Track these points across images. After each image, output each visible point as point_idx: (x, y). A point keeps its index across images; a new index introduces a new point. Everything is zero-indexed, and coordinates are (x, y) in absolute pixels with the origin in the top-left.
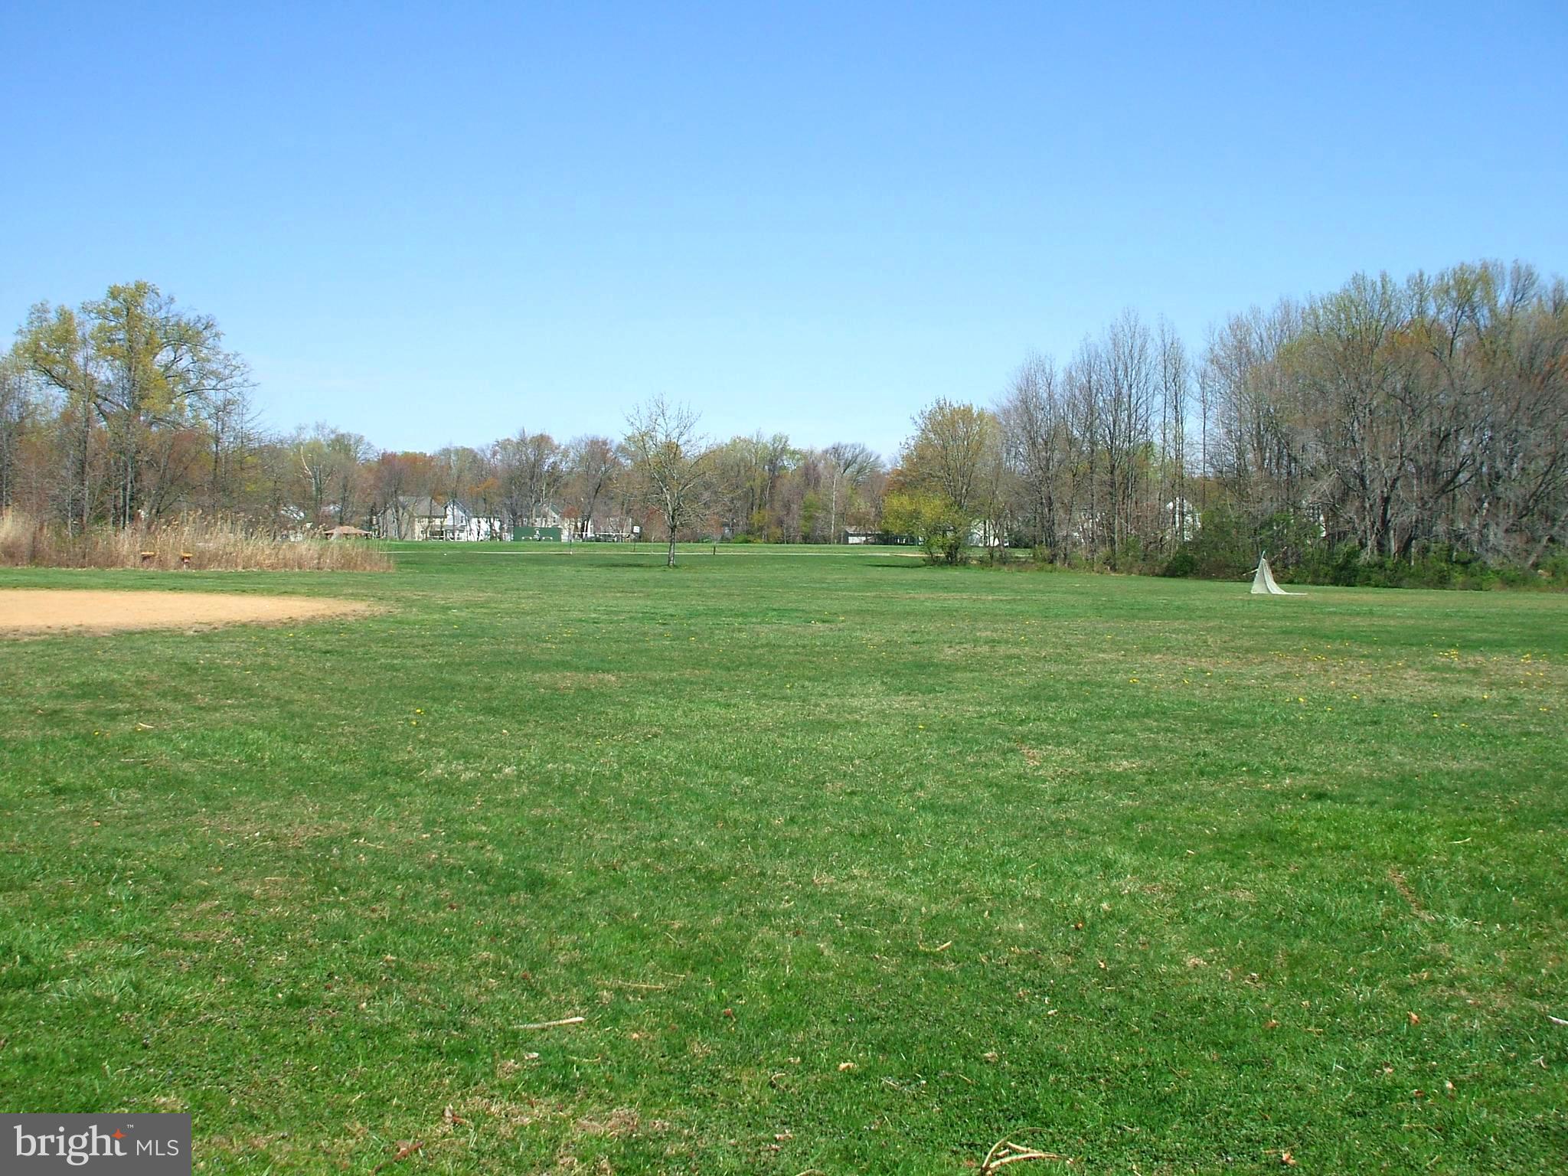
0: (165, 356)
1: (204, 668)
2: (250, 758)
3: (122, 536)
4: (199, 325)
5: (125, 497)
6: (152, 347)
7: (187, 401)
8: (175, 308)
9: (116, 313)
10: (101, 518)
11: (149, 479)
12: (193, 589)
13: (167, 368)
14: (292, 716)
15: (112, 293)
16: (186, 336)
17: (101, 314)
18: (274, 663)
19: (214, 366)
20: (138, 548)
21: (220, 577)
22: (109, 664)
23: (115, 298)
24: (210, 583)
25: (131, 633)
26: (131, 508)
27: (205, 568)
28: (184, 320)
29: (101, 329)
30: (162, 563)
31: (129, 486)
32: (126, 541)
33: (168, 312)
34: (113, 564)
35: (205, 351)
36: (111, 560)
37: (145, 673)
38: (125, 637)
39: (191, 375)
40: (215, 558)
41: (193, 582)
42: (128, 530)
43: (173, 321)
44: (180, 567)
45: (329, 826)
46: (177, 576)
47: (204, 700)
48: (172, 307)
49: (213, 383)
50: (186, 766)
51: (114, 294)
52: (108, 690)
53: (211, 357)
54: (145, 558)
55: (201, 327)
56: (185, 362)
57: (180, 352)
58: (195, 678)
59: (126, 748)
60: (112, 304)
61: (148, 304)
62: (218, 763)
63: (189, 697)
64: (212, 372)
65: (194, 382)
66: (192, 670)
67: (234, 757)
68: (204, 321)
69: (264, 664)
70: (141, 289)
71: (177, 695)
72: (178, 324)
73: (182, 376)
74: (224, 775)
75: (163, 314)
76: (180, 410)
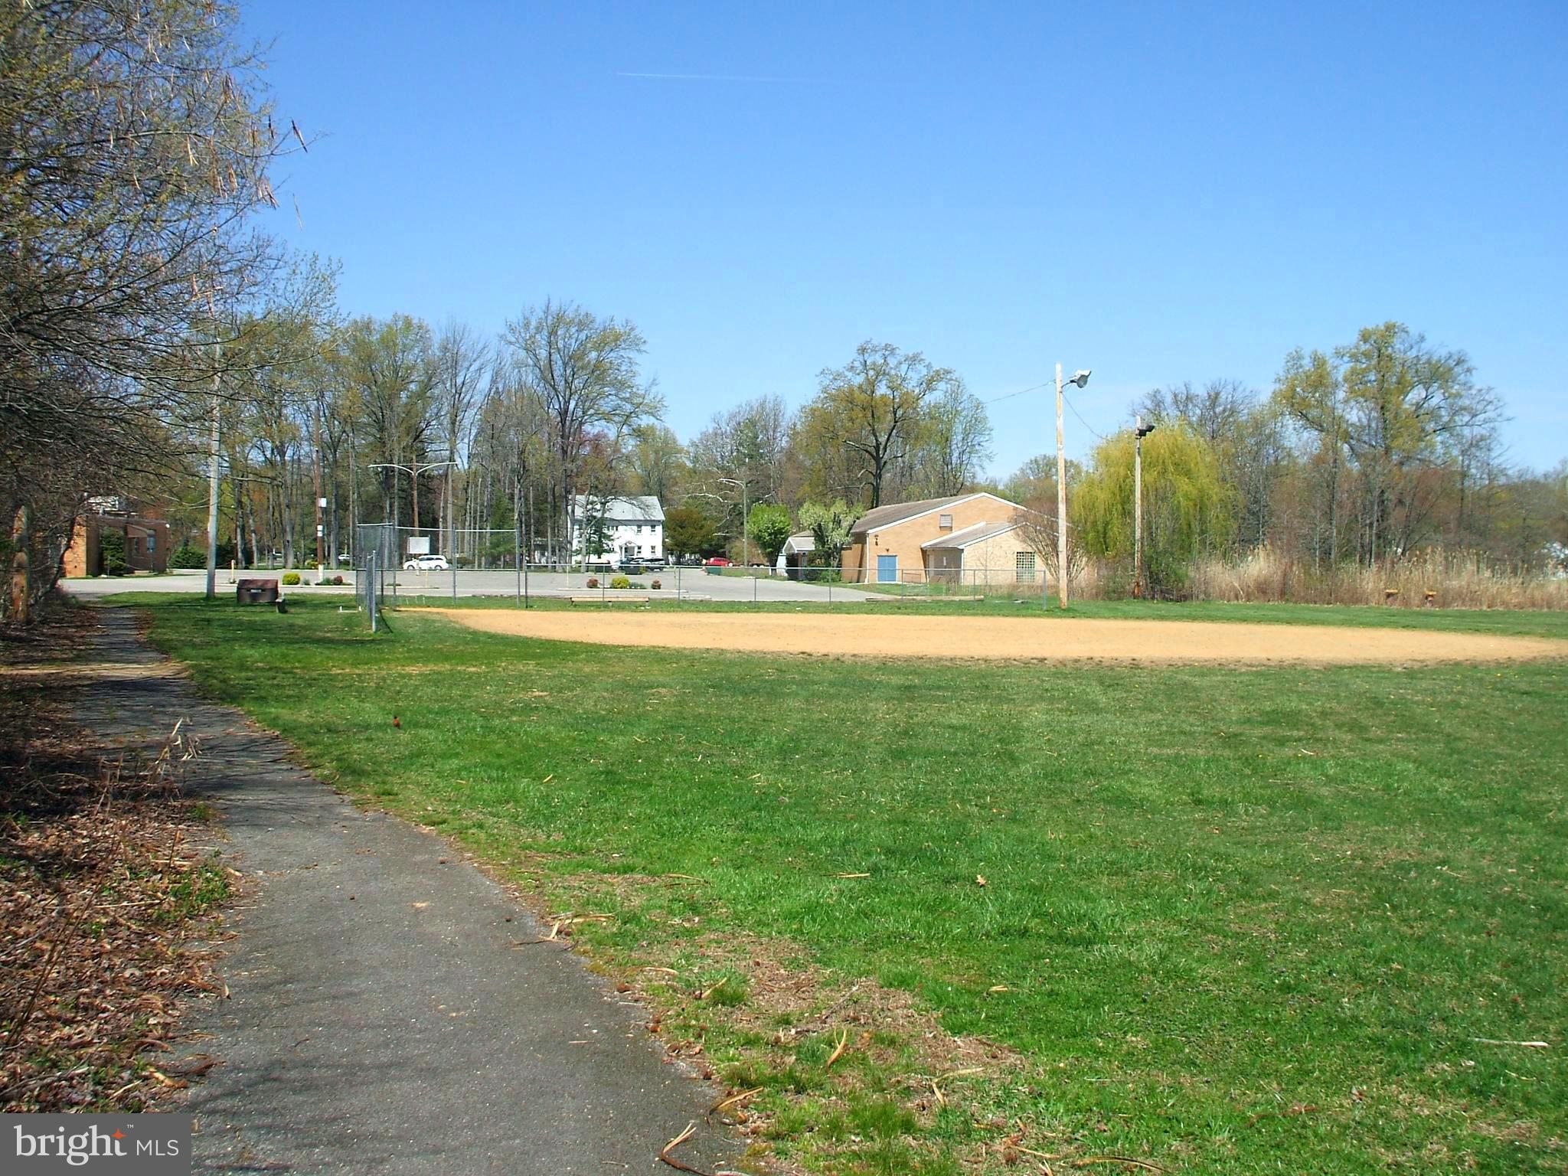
0: (1416, 394)
1: (1392, 702)
2: (1387, 788)
3: (1366, 574)
4: (1450, 361)
5: (1371, 536)
6: (1403, 387)
7: (1439, 439)
8: (1426, 346)
9: (1367, 355)
10: (1346, 556)
11: (1396, 516)
12: (1426, 627)
13: (1419, 406)
14: (1453, 751)
15: (1363, 336)
16: (1438, 374)
17: (1354, 358)
18: (1463, 701)
19: (1466, 402)
20: (1382, 585)
21: (1462, 615)
22: (1302, 695)
23: (1365, 341)
24: (1447, 621)
25: (1341, 668)
26: (1378, 546)
27: (1449, 606)
28: (1435, 358)
29: (1353, 372)
30: (1406, 602)
31: (1375, 524)
32: (1370, 579)
33: (1419, 351)
34: (1358, 601)
35: (1456, 387)
36: (1356, 597)
37: (1334, 704)
38: (1334, 671)
39: (1443, 412)
40: (1460, 596)
41: (1432, 620)
42: (1374, 567)
43: (1424, 359)
44: (1423, 604)
45: (1423, 853)
46: (1419, 614)
47: (1376, 732)
48: (1423, 345)
49: (1466, 418)
50: (1324, 791)
51: (1365, 337)
52: (1292, 718)
53: (1463, 393)
54: (1389, 595)
55: (1452, 363)
56: (1436, 400)
57: (1431, 390)
58: (1379, 712)
59: (1278, 771)
60: (1364, 347)
61: (1398, 344)
62: (1354, 789)
63: (1364, 729)
64: (1464, 409)
65: (1446, 419)
66: (1379, 704)
67: (1373, 785)
68: (1455, 357)
69: (1453, 701)
70: (1390, 329)
71: (1354, 727)
72: (1429, 362)
73: (1433, 414)
74: (1353, 800)
75: (1413, 353)
76: (1431, 446)
